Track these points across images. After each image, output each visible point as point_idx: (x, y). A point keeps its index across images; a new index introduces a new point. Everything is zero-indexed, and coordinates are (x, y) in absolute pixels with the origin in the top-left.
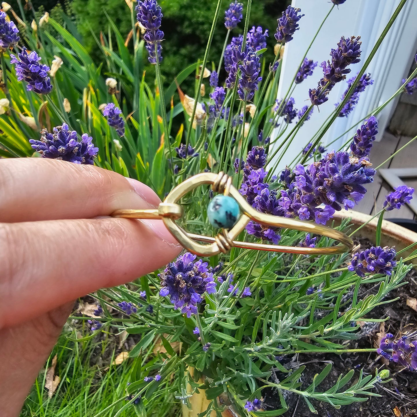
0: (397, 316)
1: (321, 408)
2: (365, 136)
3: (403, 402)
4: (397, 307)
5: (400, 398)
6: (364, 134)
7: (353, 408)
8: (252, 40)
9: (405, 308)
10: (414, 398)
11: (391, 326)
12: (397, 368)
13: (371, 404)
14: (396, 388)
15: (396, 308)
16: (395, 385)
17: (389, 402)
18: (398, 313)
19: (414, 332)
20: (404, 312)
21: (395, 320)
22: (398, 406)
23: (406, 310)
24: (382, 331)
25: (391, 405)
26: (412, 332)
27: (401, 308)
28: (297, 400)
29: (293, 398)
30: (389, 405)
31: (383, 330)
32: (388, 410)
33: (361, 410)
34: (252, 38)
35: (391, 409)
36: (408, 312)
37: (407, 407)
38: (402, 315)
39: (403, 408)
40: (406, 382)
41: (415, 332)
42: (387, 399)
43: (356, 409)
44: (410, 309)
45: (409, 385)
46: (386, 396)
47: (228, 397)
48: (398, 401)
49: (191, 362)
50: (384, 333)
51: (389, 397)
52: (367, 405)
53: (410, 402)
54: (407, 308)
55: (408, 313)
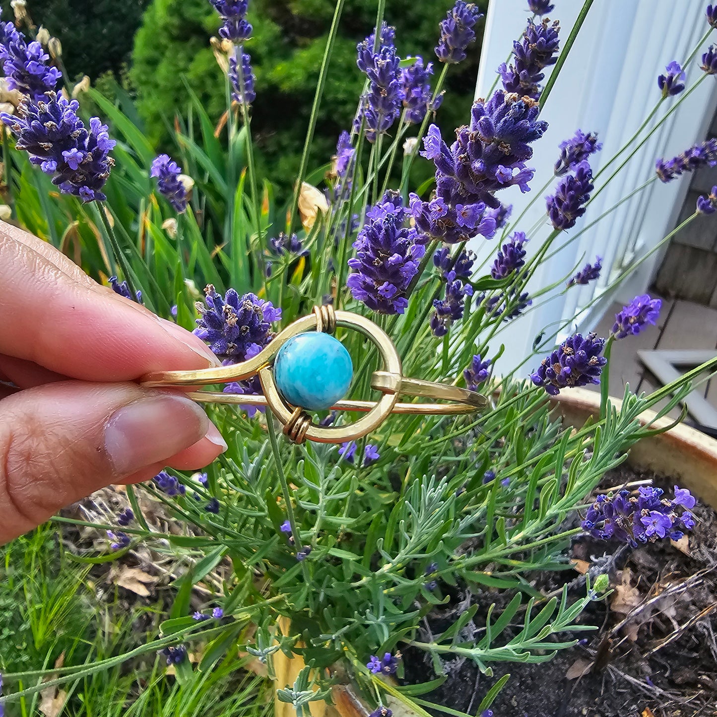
0: (654, 564)
1: (513, 708)
2: (572, 193)
3: (659, 700)
4: (656, 549)
5: (655, 694)
6: (570, 189)
7: (571, 709)
8: (407, 79)
9: (668, 550)
10: (679, 695)
11: (642, 580)
12: (650, 644)
13: (602, 703)
14: (648, 678)
15: (653, 551)
16: (647, 673)
17: (634, 701)
18: (657, 560)
19: (681, 585)
20: (667, 558)
21: (650, 569)
22: (651, 707)
23: (670, 554)
24: (625, 582)
25: (638, 706)
26: (678, 584)
27: (662, 552)
28: (473, 693)
29: (466, 689)
30: (634, 706)
31: (628, 582)
32: (632, 714)
33: (585, 712)
34: (408, 76)
35: (638, 711)
36: (672, 556)
37: (666, 709)
38: (662, 563)
39: (658, 711)
40: (666, 670)
41: (683, 584)
42: (631, 695)
43: (576, 711)
44: (677, 552)
45: (671, 675)
46: (629, 690)
47: (346, 671)
48: (650, 698)
49: (283, 608)
50: (629, 586)
51: (635, 692)
52: (595, 703)
53: (671, 700)
54: (672, 551)
55: (673, 560)
